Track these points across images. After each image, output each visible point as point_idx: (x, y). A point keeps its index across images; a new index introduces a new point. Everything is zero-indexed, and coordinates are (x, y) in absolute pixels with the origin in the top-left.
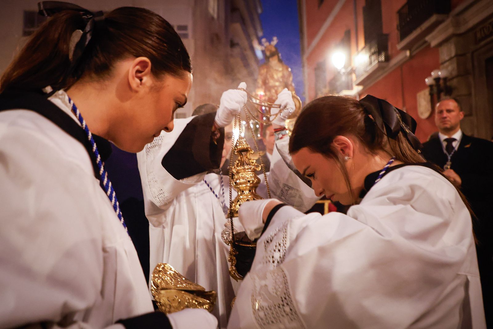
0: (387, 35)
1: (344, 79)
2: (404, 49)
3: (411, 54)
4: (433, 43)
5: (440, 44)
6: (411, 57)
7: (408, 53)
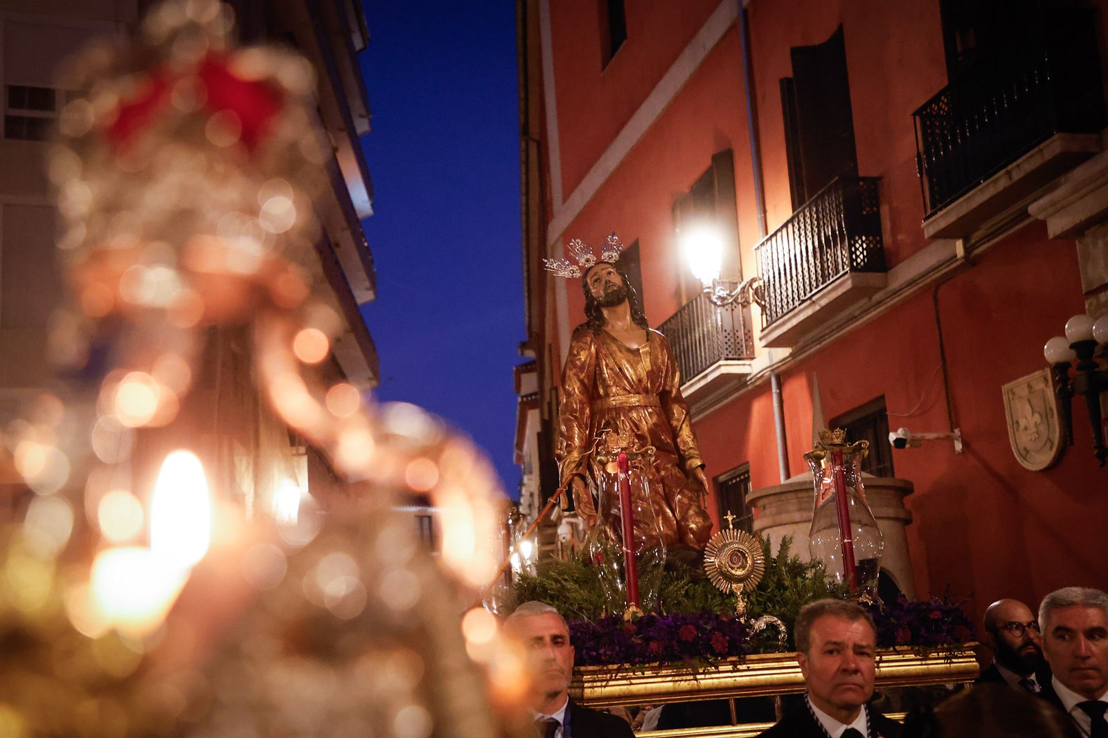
0: (875, 183)
1: (718, 317)
2: (947, 234)
3: (967, 250)
4: (1056, 226)
5: (1079, 231)
6: (970, 261)
7: (959, 248)
